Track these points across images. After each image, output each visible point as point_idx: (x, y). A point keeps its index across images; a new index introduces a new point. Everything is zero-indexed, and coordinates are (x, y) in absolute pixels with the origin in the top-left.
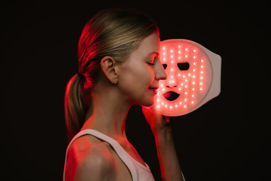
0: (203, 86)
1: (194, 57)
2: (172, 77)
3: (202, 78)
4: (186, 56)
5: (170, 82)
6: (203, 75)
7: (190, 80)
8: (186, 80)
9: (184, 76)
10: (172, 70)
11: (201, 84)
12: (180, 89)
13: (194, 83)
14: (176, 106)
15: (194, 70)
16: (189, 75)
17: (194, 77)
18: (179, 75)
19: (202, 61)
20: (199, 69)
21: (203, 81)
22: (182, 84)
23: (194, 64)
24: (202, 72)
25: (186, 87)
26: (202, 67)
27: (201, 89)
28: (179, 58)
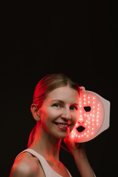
0: (99, 122)
1: (94, 103)
2: (81, 116)
3: (98, 116)
4: (89, 102)
5: (80, 119)
6: (99, 115)
7: (92, 118)
8: (89, 119)
9: (88, 116)
10: (81, 111)
11: (97, 121)
12: (85, 124)
13: (93, 120)
14: (82, 136)
15: (94, 111)
16: (91, 115)
17: (93, 116)
18: (85, 115)
19: (98, 105)
20: (96, 111)
21: (99, 119)
22: (87, 121)
23: (94, 107)
24: (98, 113)
25: (89, 123)
26: (98, 109)
27: (97, 124)
28: (85, 103)
